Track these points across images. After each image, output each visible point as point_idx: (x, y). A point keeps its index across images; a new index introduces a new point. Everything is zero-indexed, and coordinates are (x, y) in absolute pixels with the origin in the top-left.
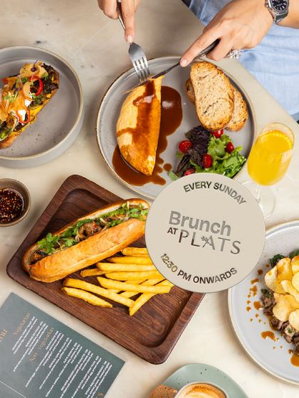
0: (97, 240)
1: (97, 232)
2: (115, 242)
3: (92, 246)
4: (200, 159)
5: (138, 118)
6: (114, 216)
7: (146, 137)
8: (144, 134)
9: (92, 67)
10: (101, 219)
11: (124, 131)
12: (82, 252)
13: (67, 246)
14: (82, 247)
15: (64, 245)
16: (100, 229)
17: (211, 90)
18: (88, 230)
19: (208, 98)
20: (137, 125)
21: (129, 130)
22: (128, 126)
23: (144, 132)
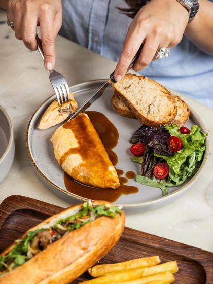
0: (60, 248)
1: (56, 239)
2: (84, 249)
3: (54, 257)
4: (164, 147)
5: (76, 137)
6: (76, 219)
7: (95, 150)
8: (92, 148)
9: (15, 108)
10: (60, 226)
11: (67, 154)
12: (40, 268)
13: (17, 265)
14: (39, 262)
15: (12, 265)
16: (59, 236)
17: (142, 92)
18: (43, 240)
19: (144, 99)
20: (79, 143)
21: (73, 151)
22: (69, 148)
23: (90, 147)
